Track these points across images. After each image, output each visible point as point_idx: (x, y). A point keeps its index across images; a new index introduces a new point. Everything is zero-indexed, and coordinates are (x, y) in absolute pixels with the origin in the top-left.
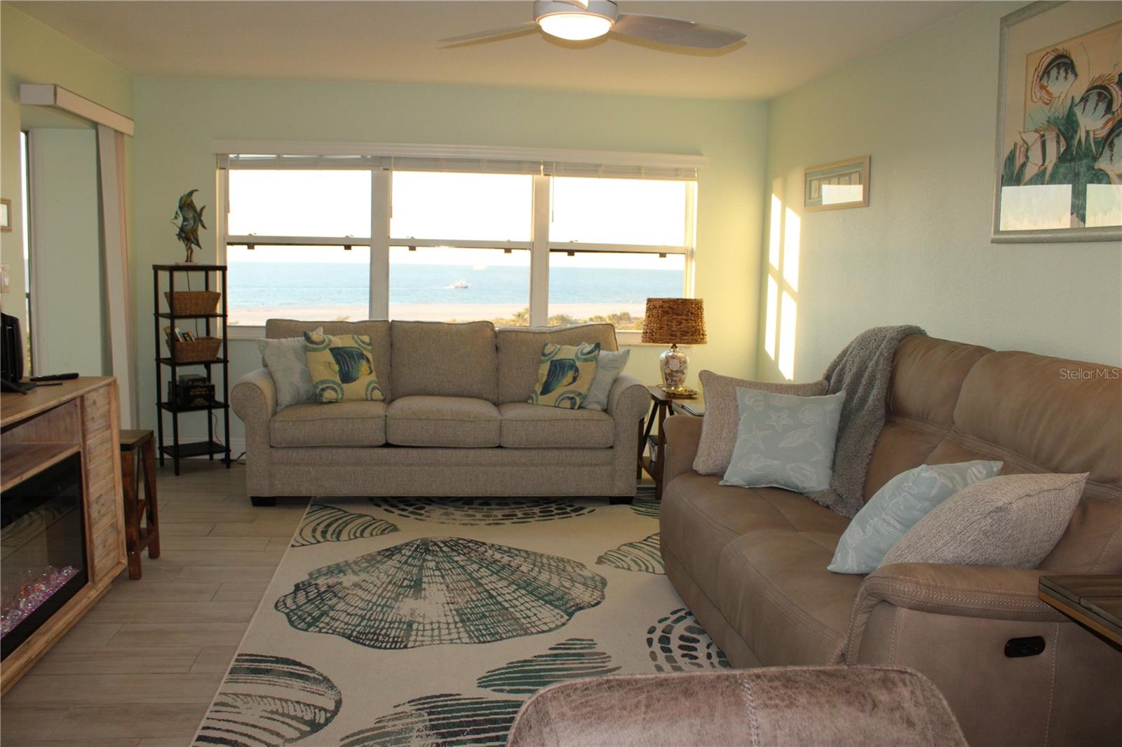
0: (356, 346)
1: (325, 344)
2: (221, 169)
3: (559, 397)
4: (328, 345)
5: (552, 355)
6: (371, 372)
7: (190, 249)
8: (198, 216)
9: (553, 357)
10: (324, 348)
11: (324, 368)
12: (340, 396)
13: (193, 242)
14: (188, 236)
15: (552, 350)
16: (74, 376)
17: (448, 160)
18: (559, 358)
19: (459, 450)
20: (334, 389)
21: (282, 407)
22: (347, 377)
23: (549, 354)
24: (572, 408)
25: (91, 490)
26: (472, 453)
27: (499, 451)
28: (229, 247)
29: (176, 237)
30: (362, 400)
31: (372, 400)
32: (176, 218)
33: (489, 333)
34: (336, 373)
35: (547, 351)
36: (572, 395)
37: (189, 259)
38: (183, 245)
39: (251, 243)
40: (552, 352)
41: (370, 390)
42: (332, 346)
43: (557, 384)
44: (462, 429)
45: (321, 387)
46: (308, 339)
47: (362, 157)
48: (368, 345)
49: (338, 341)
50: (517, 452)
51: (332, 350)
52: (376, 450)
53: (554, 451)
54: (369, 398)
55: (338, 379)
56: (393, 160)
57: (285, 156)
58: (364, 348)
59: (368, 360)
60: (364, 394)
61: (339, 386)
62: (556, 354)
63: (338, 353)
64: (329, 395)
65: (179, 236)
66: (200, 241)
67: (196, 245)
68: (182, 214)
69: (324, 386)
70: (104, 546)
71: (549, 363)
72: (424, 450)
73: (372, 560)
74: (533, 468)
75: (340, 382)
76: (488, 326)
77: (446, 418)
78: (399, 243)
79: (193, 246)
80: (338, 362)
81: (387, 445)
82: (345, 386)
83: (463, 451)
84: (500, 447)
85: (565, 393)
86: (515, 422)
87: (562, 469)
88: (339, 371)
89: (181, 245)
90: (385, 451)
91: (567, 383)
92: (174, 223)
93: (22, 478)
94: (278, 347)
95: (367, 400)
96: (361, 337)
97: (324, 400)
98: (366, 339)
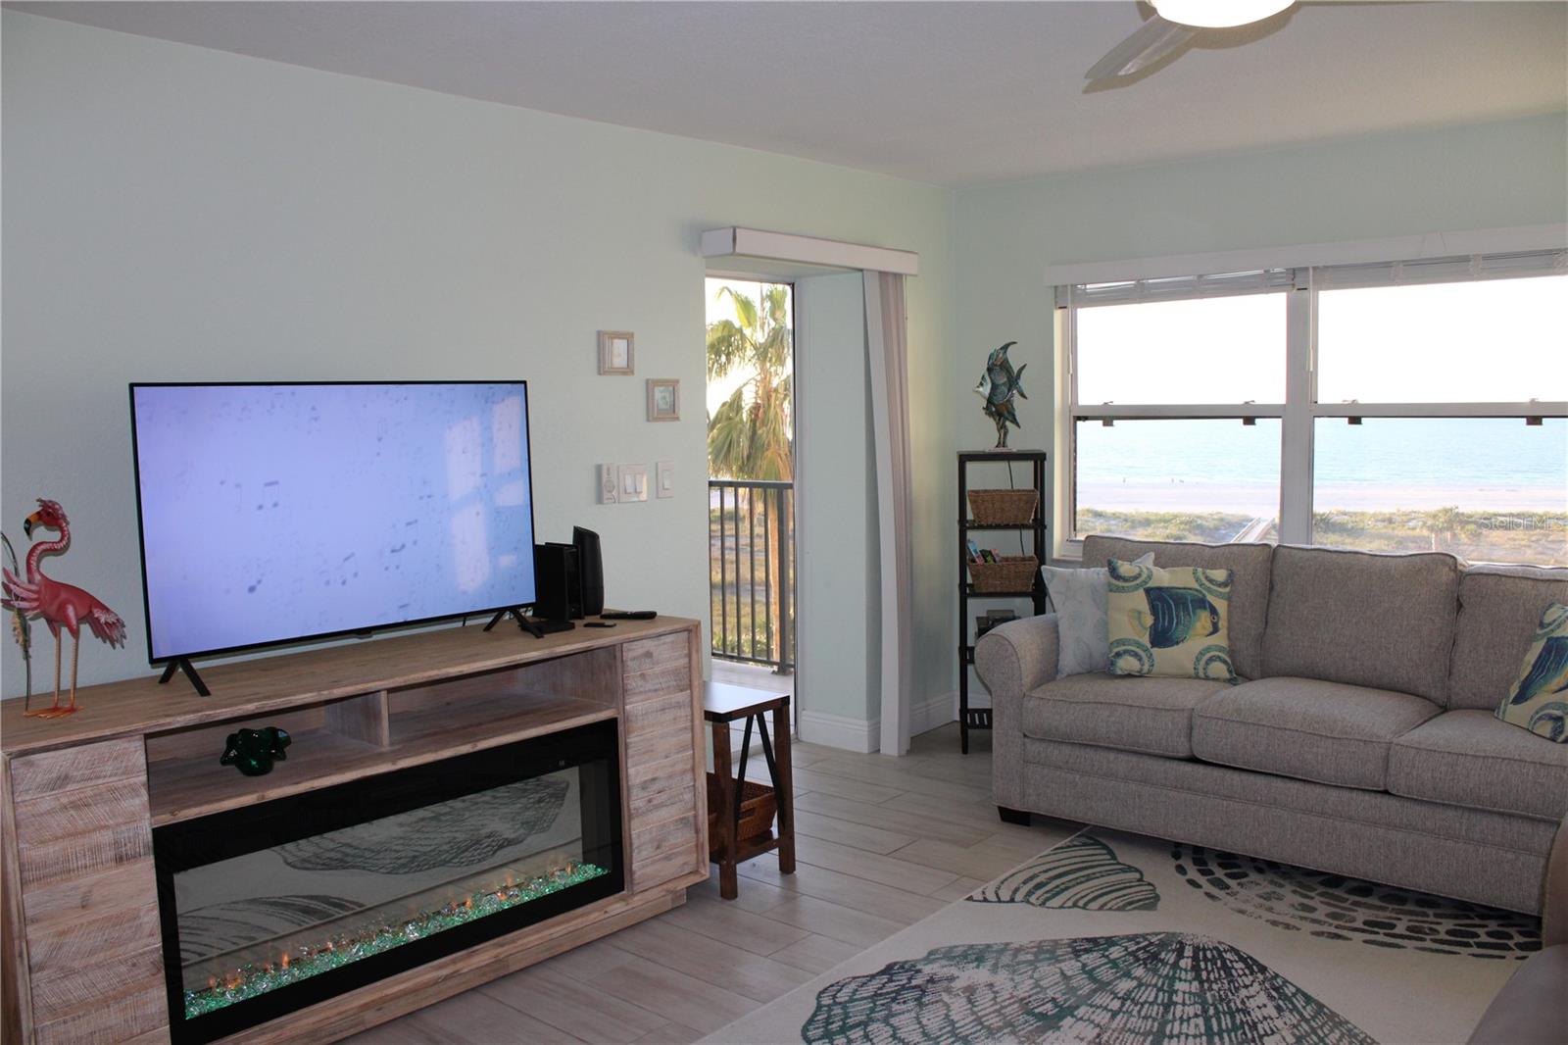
0: (1197, 586)
1: (1138, 581)
2: (1061, 308)
3: (1537, 713)
4: (1145, 582)
5: (1551, 627)
6: (1215, 630)
7: (1002, 428)
8: (1013, 381)
9: (1552, 631)
10: (1137, 588)
11: (1131, 617)
12: (1146, 668)
13: (1007, 419)
14: (1000, 411)
15: (1555, 617)
16: (649, 616)
17: (1408, 263)
18: (1560, 635)
19: (1313, 786)
20: (1135, 655)
21: (1063, 676)
22: (1162, 637)
23: (1550, 624)
24: (1553, 740)
25: (632, 771)
26: (1333, 794)
27: (1384, 800)
28: (1079, 423)
29: (983, 412)
30: (1190, 677)
31: (1207, 678)
32: (981, 384)
33: (1445, 575)
34: (1145, 628)
35: (1547, 619)
36: (1558, 713)
37: (1002, 443)
38: (994, 423)
39: (1108, 416)
40: (1555, 621)
41: (1203, 662)
42: (1150, 585)
43: (1541, 686)
44: (1315, 750)
45: (1116, 650)
46: (1113, 572)
47: (1265, 271)
48: (1224, 584)
49: (1164, 578)
50: (1418, 808)
51: (1148, 591)
52: (1174, 765)
53: (1496, 818)
54: (1201, 674)
55: (1146, 640)
56: (1311, 271)
57: (1150, 281)
58: (1209, 590)
59: (1214, 611)
60: (1192, 666)
61: (1146, 650)
62: (1559, 626)
63: (1159, 598)
64: (1127, 664)
65: (987, 409)
66: (1017, 418)
67: (1012, 422)
68: (991, 378)
69: (1121, 649)
70: (658, 847)
71: (1545, 640)
72: (1252, 777)
73: (1047, 951)
74: (1450, 844)
75: (1149, 645)
76: (1444, 563)
77: (1290, 726)
78: (1332, 412)
79: (1008, 423)
80: (1154, 610)
81: (1193, 760)
82: (1155, 651)
83: (1318, 790)
84: (1386, 792)
85: (1546, 706)
86: (1414, 751)
87: (1510, 856)
88: (1150, 627)
89: (991, 424)
90: (1189, 768)
91: (1556, 688)
92: (977, 392)
93: (476, 746)
94: (1068, 581)
95: (1197, 677)
96: (1209, 572)
97: (1119, 672)
98: (1220, 575)
